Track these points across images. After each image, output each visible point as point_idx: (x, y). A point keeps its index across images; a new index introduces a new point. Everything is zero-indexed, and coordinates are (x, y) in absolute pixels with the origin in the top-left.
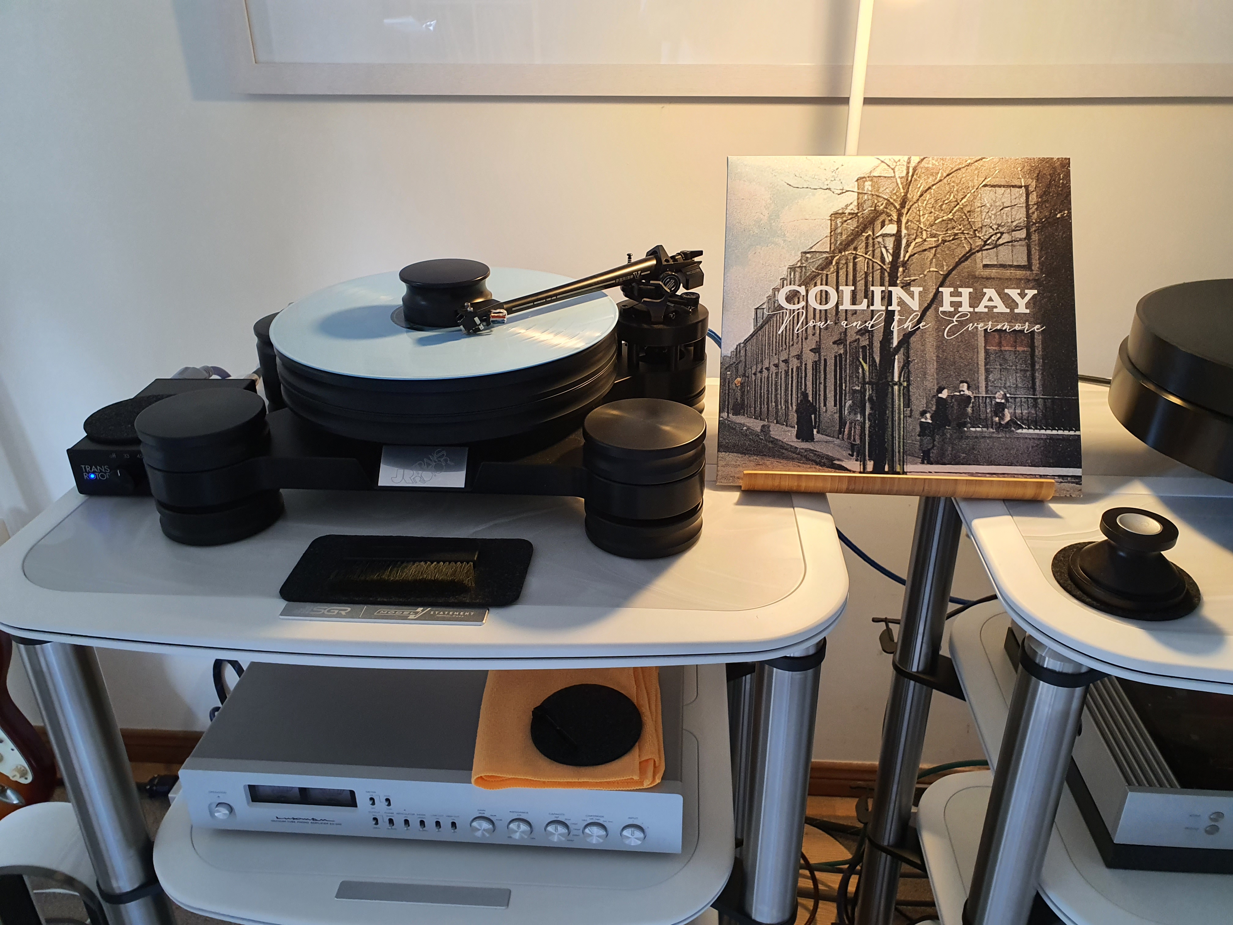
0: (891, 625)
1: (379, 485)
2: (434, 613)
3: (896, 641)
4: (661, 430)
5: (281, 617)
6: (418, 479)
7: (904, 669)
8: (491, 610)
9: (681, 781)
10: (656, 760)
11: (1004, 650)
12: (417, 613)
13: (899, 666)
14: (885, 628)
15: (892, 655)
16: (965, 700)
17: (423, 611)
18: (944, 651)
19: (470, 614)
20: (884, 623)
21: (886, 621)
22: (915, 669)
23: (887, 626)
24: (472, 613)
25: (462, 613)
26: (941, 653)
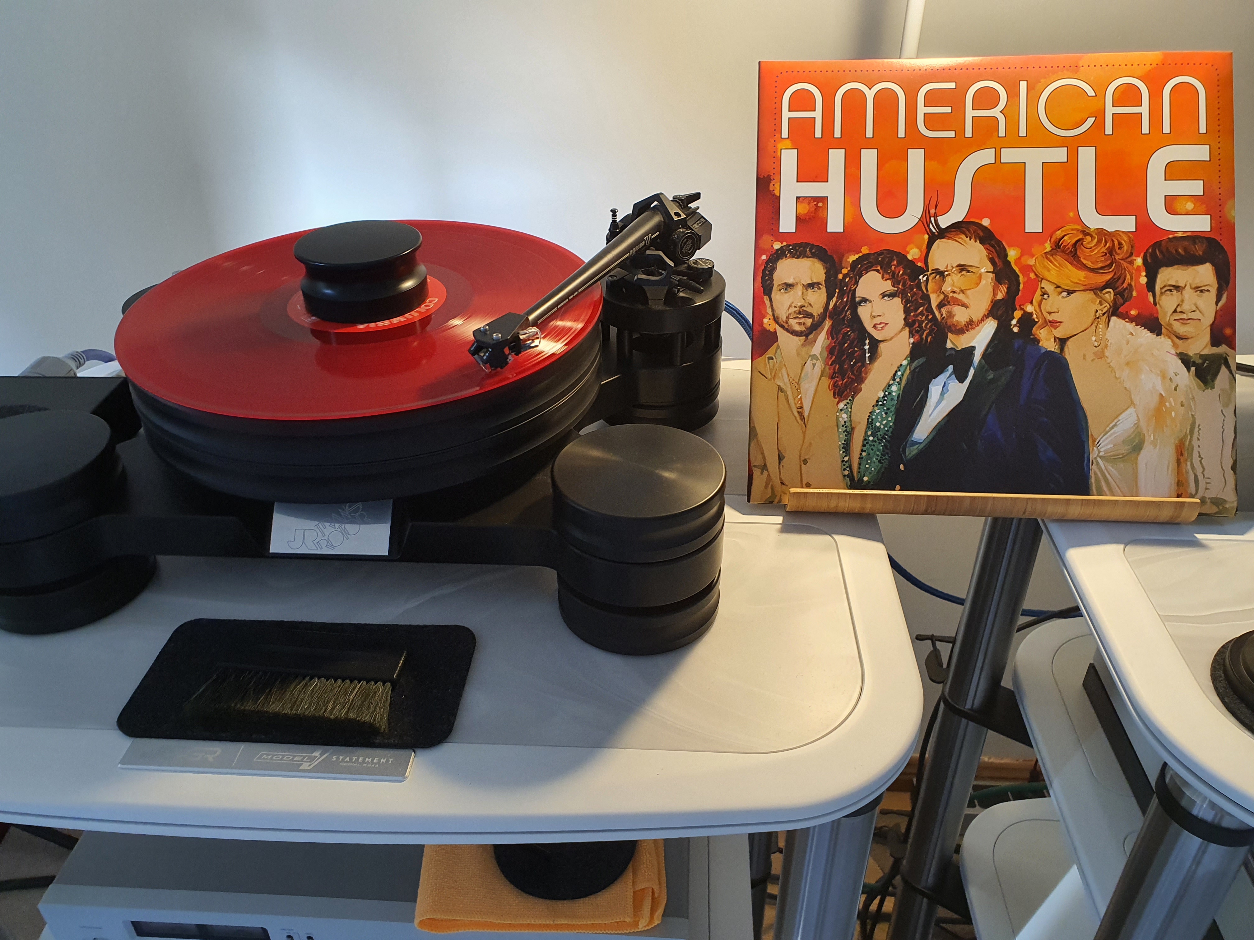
0: (938, 643)
1: (271, 551)
2: (338, 758)
3: (945, 666)
4: (661, 478)
5: (119, 765)
6: (324, 543)
7: (957, 707)
8: (419, 751)
9: (688, 918)
10: (655, 890)
11: (1083, 688)
12: (312, 759)
13: (950, 700)
14: (932, 649)
15: (941, 685)
16: (1032, 747)
17: (321, 755)
18: (1006, 682)
19: (387, 761)
20: (930, 641)
21: (933, 639)
22: (968, 706)
23: (934, 645)
24: (391, 760)
25: (376, 760)
26: (1003, 684)
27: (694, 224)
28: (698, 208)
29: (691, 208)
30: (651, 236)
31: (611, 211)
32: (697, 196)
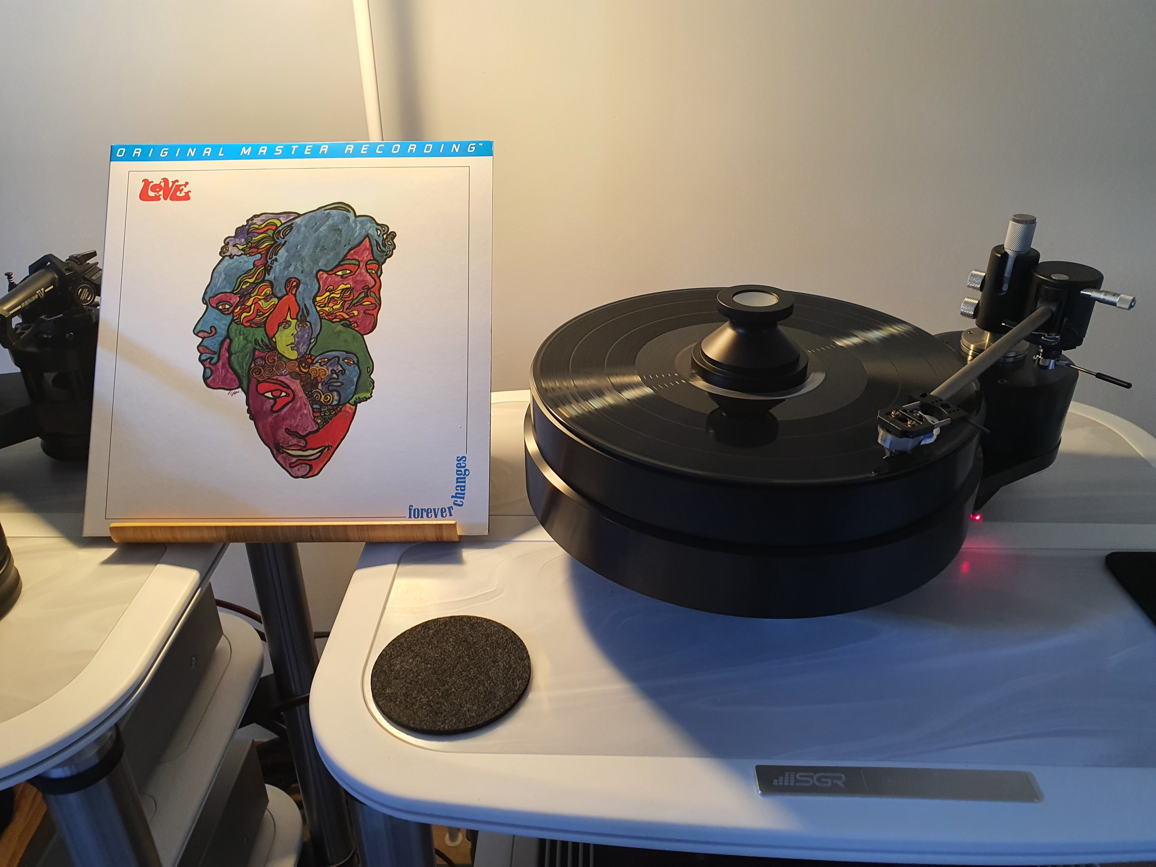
27: (92, 276)
28: (97, 263)
29: (89, 263)
30: (44, 290)
31: (6, 274)
32: (94, 254)
